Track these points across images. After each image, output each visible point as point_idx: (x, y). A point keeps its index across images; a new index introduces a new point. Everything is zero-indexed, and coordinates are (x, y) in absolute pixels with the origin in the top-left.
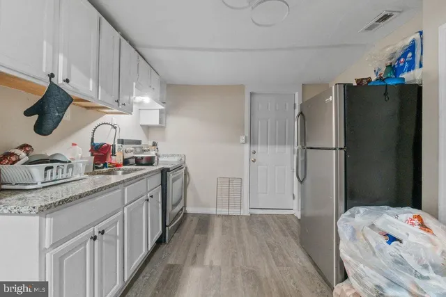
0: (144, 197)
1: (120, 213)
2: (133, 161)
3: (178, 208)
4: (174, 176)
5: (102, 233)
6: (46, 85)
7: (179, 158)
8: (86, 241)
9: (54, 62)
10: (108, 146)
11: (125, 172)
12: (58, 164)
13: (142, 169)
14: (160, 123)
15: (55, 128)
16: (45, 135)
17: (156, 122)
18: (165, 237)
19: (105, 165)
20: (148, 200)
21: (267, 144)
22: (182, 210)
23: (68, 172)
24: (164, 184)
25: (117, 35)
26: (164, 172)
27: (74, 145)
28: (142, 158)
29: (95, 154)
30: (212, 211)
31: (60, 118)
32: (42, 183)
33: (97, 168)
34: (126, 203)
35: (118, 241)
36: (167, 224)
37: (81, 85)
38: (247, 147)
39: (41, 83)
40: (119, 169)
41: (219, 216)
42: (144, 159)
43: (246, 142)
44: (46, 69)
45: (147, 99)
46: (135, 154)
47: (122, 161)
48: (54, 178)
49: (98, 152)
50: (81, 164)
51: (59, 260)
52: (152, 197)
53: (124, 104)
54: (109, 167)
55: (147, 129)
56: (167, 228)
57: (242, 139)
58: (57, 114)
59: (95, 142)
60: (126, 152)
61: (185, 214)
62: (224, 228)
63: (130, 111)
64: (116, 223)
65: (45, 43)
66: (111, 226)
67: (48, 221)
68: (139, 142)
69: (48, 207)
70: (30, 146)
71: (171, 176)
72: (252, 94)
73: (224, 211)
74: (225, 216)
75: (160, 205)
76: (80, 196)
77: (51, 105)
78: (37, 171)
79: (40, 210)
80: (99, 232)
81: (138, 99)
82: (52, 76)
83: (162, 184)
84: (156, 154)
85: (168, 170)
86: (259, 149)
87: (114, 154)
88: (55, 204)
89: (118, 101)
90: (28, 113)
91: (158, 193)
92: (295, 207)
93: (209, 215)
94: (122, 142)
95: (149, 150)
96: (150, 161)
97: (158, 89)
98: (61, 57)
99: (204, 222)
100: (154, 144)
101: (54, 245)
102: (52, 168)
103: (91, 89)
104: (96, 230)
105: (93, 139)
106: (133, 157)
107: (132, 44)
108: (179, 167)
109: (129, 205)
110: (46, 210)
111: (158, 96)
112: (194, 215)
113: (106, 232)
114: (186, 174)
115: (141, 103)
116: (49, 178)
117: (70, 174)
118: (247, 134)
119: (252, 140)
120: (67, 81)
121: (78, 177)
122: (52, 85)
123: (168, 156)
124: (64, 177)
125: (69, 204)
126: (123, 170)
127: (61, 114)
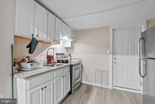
0: (63, 76)
1: (52, 81)
2: (61, 61)
3: (78, 81)
4: (75, 68)
5: (45, 87)
6: (32, 38)
7: (79, 60)
8: (40, 89)
9: (34, 31)
10: (52, 56)
11: (58, 66)
12: (35, 63)
13: (63, 65)
14: (71, 46)
15: (34, 51)
16: (31, 54)
17: (70, 46)
18: (72, 92)
19: (51, 63)
20: (64, 77)
21: (123, 54)
22: (79, 82)
23: (37, 65)
24: (71, 71)
25: (54, 16)
26: (71, 66)
27: (41, 56)
28: (64, 60)
29: (48, 59)
30: (93, 84)
31: (35, 48)
32: (30, 69)
33: (49, 63)
34: (55, 77)
35: (51, 91)
36: (72, 87)
37: (42, 36)
38: (111, 56)
39: (30, 38)
40: (56, 64)
41: (96, 87)
42: (65, 61)
43: (110, 53)
44: (31, 33)
45: (66, 38)
46: (62, 58)
47: (57, 61)
48: (33, 67)
49: (49, 58)
50: (42, 63)
51: (31, 94)
52: (65, 76)
53: (57, 41)
54: (53, 63)
55: (67, 49)
56: (72, 88)
57: (108, 52)
58: (34, 47)
59: (48, 55)
60: (59, 58)
61: (81, 84)
62: (98, 93)
63: (59, 43)
64: (51, 84)
65: (31, 25)
66: (49, 85)
67: (28, 82)
68: (64, 54)
69: (28, 78)
70: (29, 57)
71: (74, 68)
72: (113, 30)
73: (99, 85)
74: (100, 87)
75: (70, 79)
76: (38, 75)
77: (33, 44)
78: (29, 65)
79: (25, 78)
80: (44, 87)
81: (63, 38)
82: (33, 35)
83: (70, 71)
84: (70, 59)
85: (73, 65)
86: (118, 57)
87: (53, 59)
88: (30, 77)
89: (54, 40)
90: (27, 47)
91: (68, 74)
92: (142, 90)
93: (92, 86)
94: (57, 54)
95: (67, 57)
96: (67, 62)
97: (70, 33)
98: (36, 29)
99: (89, 89)
100: (70, 55)
101: (30, 89)
102: (33, 64)
103: (45, 37)
104: (44, 86)
105: (47, 54)
106: (61, 60)
107: (59, 18)
108: (78, 64)
109: (56, 78)
110: (27, 78)
111: (71, 36)
112: (85, 84)
113: (47, 87)
114: (82, 67)
115: (64, 40)
116: (32, 67)
117: (38, 66)
118: (111, 50)
119: (114, 53)
120: (37, 36)
121: (41, 67)
122: (33, 38)
123: (75, 59)
124: (37, 67)
125: (34, 77)
126: (57, 64)
127: (35, 47)
